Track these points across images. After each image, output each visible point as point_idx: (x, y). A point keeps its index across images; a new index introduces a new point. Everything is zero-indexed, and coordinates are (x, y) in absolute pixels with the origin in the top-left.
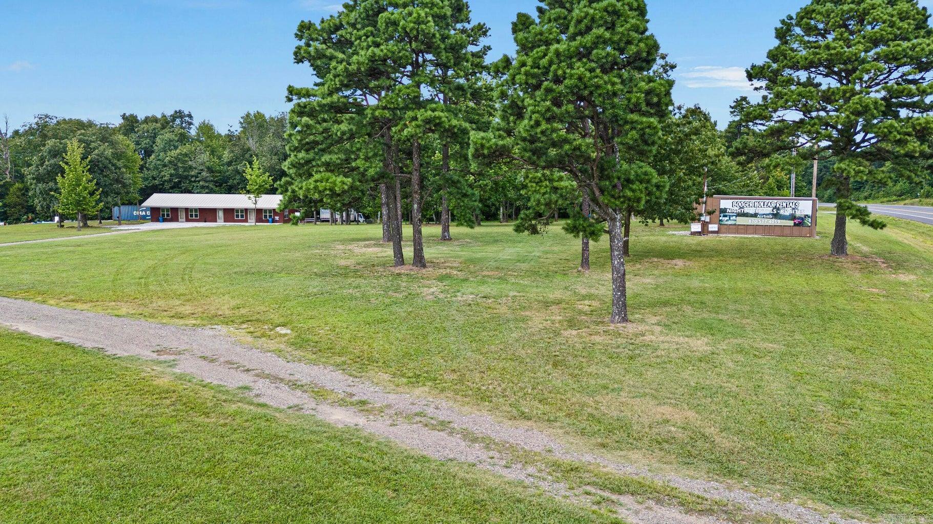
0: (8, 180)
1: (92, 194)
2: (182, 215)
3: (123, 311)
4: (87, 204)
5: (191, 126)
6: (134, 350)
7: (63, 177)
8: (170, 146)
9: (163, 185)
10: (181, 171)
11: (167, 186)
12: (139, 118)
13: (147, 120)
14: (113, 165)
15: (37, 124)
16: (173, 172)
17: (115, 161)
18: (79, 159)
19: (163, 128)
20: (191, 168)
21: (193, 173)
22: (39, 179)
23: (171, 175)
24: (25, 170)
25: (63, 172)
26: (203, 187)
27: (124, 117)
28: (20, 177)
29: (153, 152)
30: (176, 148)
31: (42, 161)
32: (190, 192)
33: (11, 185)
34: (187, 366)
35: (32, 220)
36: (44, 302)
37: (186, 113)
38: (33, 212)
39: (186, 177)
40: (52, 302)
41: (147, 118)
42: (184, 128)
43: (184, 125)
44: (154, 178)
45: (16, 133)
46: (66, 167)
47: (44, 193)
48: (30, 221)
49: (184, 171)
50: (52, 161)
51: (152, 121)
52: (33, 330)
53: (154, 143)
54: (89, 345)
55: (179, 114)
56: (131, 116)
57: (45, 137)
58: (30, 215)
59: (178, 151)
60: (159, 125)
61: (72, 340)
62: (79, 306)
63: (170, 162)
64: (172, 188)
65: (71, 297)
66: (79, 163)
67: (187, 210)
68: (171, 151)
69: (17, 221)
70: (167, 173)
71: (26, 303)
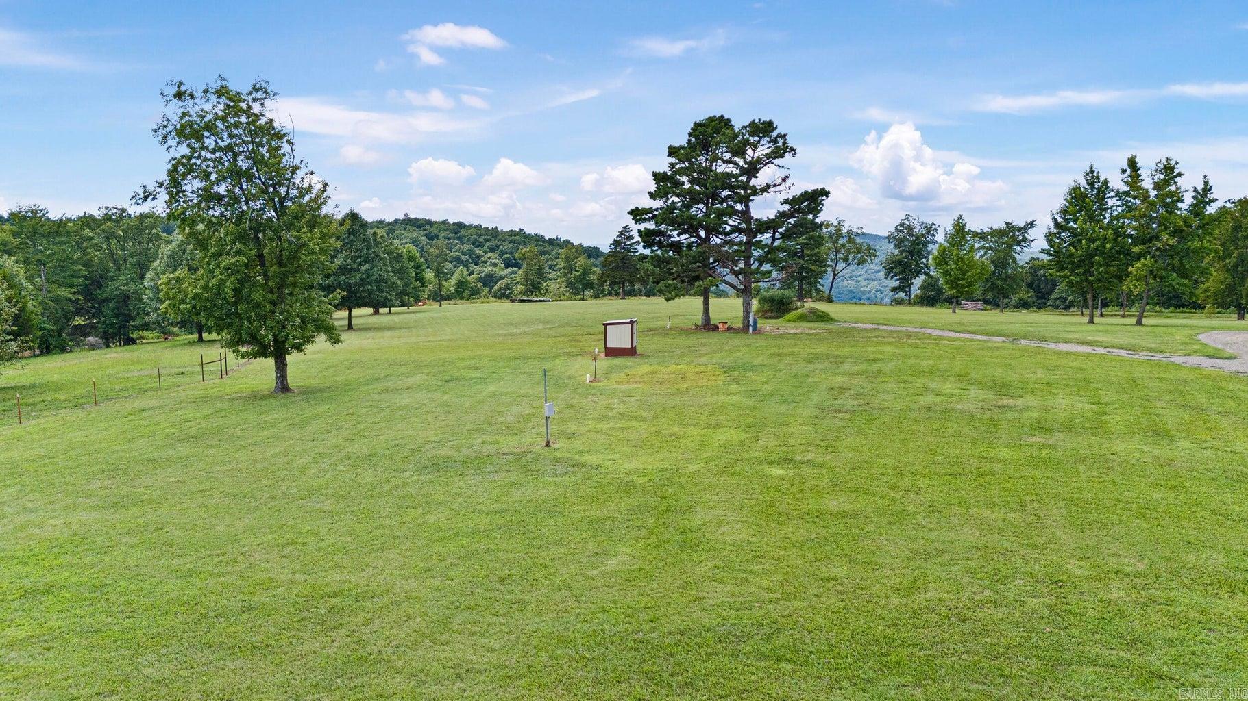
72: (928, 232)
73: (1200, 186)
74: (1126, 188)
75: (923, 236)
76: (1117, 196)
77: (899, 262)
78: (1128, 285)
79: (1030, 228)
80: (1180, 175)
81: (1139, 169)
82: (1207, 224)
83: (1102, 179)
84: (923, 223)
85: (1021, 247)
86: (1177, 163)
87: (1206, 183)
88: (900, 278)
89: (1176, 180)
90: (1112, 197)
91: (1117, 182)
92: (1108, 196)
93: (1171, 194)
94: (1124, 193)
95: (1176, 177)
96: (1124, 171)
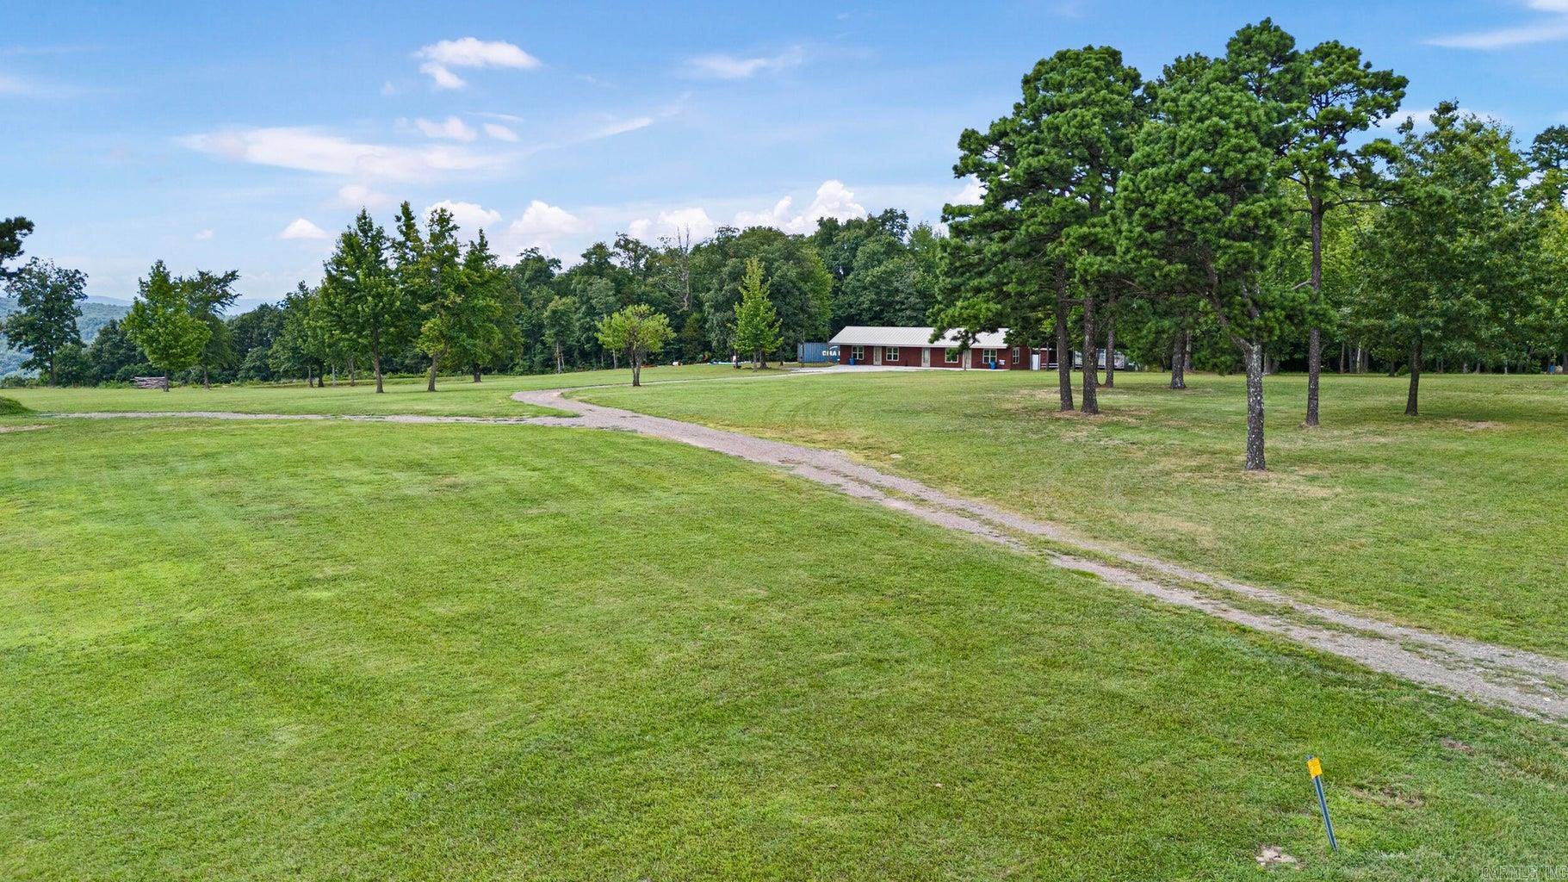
0: (685, 308)
1: (771, 326)
2: (878, 356)
3: (768, 435)
4: (764, 339)
5: (905, 231)
6: (765, 459)
7: (741, 305)
8: (873, 260)
9: (860, 314)
10: (884, 296)
11: (865, 317)
12: (840, 224)
13: (850, 225)
14: (799, 289)
15: (718, 239)
16: (874, 296)
17: (802, 284)
18: (758, 282)
19: (869, 234)
20: (897, 290)
21: (897, 298)
22: (717, 307)
23: (872, 302)
24: (704, 296)
25: (740, 300)
26: (910, 318)
27: (821, 222)
28: (698, 305)
29: (852, 269)
30: (880, 263)
31: (722, 283)
32: (893, 325)
33: (688, 314)
34: (801, 471)
35: (708, 361)
36: (705, 425)
37: (900, 212)
38: (710, 350)
39: (891, 304)
40: (711, 425)
41: (849, 222)
42: (895, 235)
43: (895, 230)
44: (850, 306)
45: (697, 248)
46: (744, 293)
47: (722, 325)
48: (706, 361)
49: (889, 296)
50: (732, 286)
51: (855, 227)
52: (693, 442)
53: (855, 256)
54: (732, 454)
55: (890, 216)
56: (830, 220)
57: (726, 256)
58: (707, 354)
59: (883, 268)
60: (863, 232)
61: (721, 450)
62: (732, 429)
63: (872, 284)
64: (871, 319)
65: (727, 422)
66: (758, 288)
67: (884, 348)
68: (873, 267)
69: (692, 360)
70: (867, 298)
71: (690, 425)
72: (71, 283)
73: (477, 241)
74: (401, 238)
75: (64, 288)
76: (392, 246)
77: (31, 326)
78: (421, 346)
79: (231, 280)
80: (455, 228)
81: (413, 218)
82: (488, 281)
83: (375, 226)
84: (60, 270)
85: (223, 304)
86: (451, 215)
87: (482, 238)
88: (35, 349)
89: (453, 233)
90: (387, 248)
91: (392, 231)
92: (384, 246)
93: (447, 247)
94: (400, 243)
95: (452, 229)
96: (398, 219)
